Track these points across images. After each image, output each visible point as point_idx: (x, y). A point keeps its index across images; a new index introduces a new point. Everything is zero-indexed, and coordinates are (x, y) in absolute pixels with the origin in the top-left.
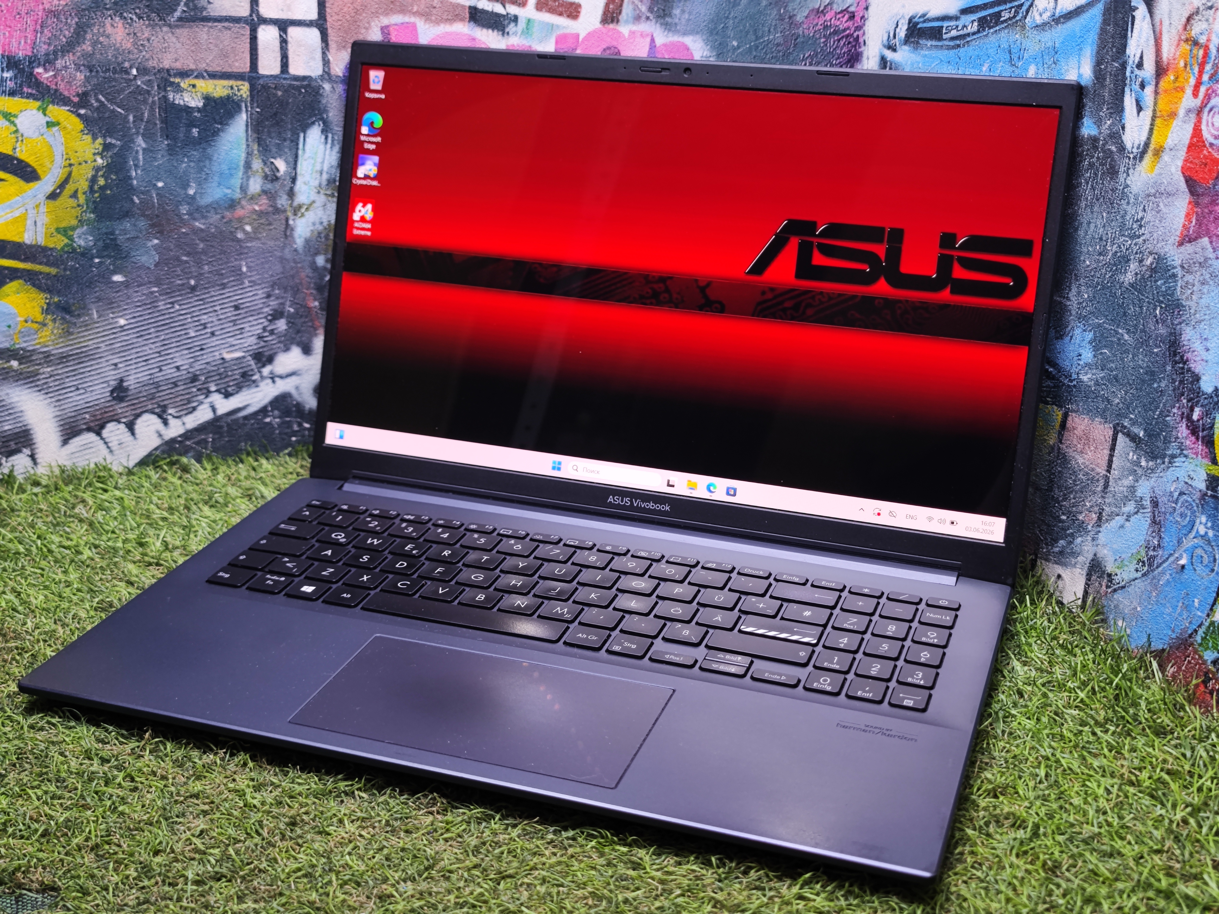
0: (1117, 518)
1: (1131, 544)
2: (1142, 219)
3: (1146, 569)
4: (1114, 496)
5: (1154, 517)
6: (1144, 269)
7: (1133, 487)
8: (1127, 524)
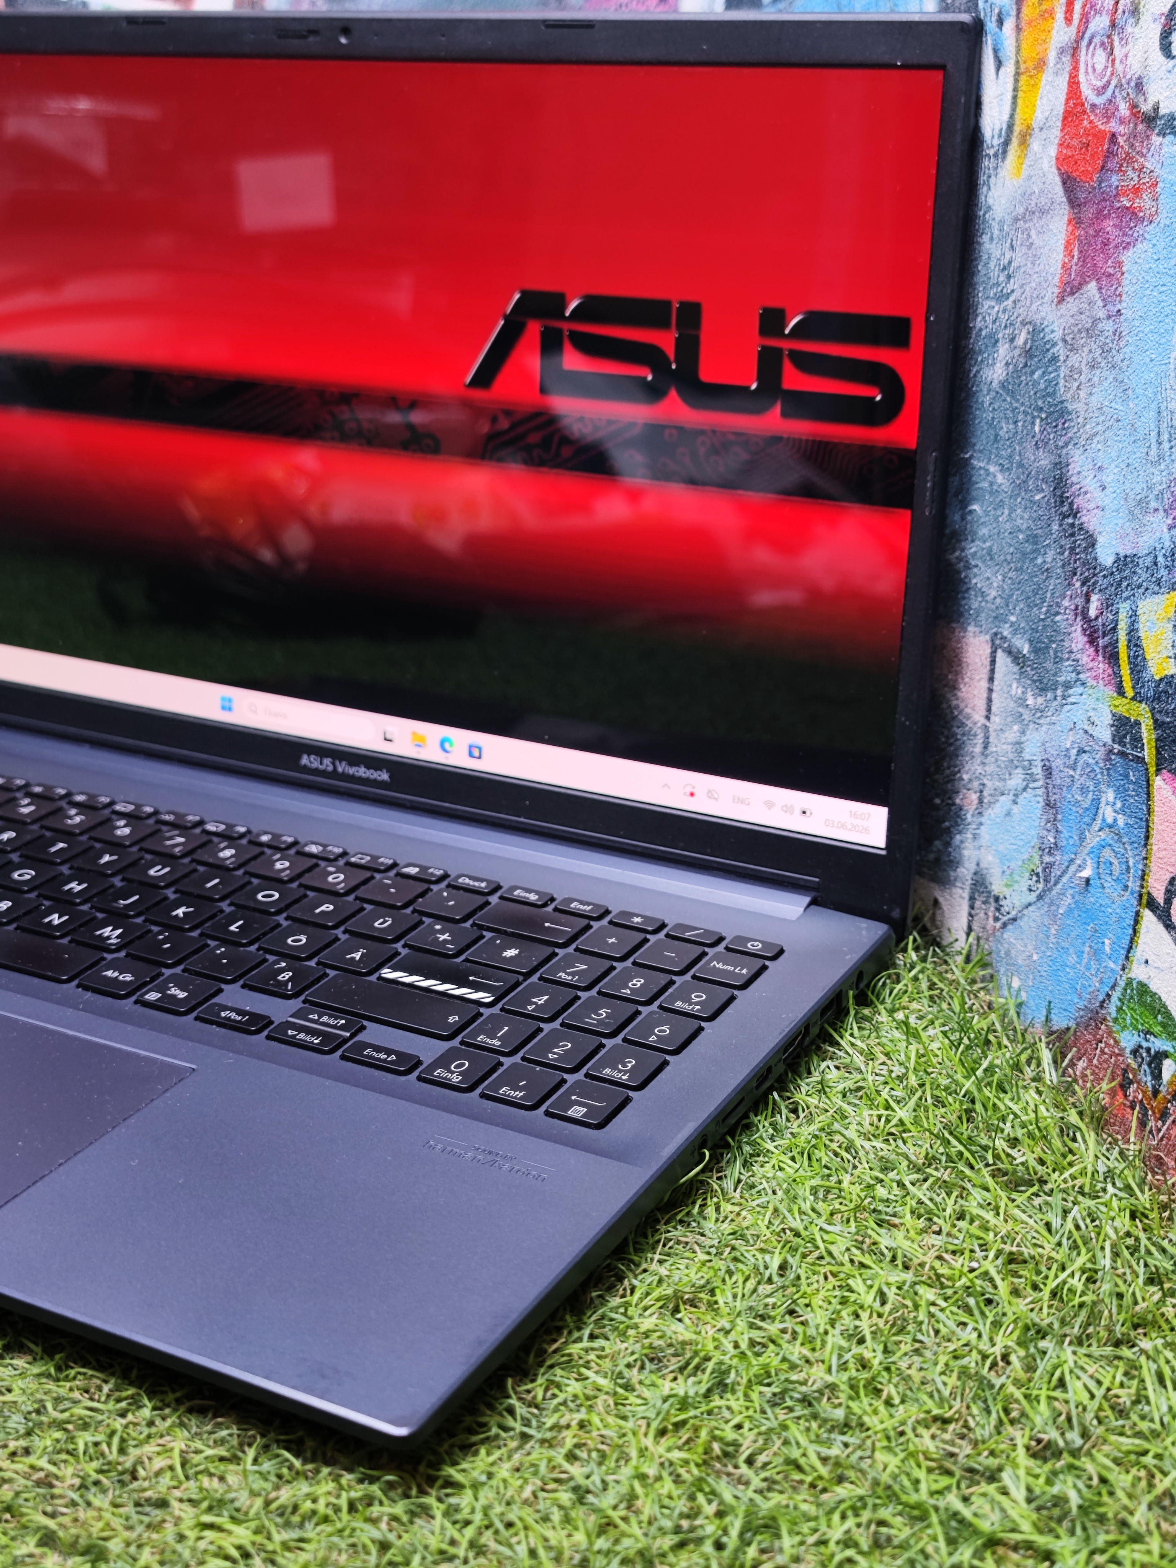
0: (1002, 798)
1: (1021, 843)
2: (1010, 263)
3: (1041, 886)
4: (997, 760)
5: (1048, 794)
6: (1017, 352)
7: (1019, 743)
8: (1015, 809)
